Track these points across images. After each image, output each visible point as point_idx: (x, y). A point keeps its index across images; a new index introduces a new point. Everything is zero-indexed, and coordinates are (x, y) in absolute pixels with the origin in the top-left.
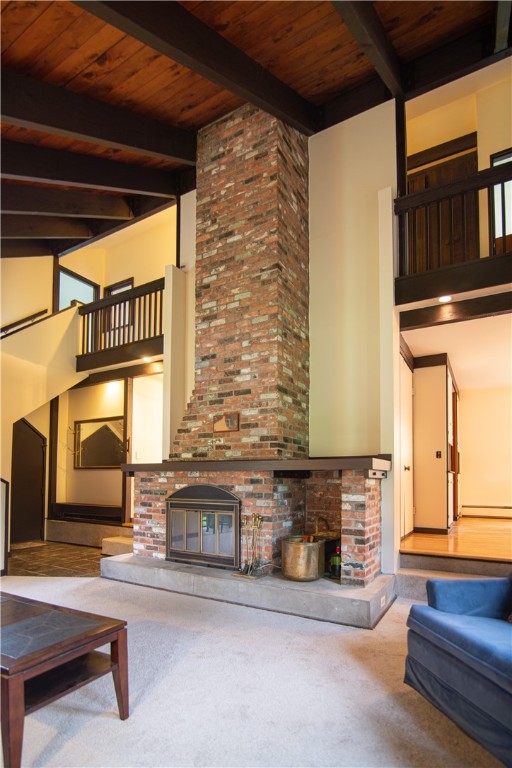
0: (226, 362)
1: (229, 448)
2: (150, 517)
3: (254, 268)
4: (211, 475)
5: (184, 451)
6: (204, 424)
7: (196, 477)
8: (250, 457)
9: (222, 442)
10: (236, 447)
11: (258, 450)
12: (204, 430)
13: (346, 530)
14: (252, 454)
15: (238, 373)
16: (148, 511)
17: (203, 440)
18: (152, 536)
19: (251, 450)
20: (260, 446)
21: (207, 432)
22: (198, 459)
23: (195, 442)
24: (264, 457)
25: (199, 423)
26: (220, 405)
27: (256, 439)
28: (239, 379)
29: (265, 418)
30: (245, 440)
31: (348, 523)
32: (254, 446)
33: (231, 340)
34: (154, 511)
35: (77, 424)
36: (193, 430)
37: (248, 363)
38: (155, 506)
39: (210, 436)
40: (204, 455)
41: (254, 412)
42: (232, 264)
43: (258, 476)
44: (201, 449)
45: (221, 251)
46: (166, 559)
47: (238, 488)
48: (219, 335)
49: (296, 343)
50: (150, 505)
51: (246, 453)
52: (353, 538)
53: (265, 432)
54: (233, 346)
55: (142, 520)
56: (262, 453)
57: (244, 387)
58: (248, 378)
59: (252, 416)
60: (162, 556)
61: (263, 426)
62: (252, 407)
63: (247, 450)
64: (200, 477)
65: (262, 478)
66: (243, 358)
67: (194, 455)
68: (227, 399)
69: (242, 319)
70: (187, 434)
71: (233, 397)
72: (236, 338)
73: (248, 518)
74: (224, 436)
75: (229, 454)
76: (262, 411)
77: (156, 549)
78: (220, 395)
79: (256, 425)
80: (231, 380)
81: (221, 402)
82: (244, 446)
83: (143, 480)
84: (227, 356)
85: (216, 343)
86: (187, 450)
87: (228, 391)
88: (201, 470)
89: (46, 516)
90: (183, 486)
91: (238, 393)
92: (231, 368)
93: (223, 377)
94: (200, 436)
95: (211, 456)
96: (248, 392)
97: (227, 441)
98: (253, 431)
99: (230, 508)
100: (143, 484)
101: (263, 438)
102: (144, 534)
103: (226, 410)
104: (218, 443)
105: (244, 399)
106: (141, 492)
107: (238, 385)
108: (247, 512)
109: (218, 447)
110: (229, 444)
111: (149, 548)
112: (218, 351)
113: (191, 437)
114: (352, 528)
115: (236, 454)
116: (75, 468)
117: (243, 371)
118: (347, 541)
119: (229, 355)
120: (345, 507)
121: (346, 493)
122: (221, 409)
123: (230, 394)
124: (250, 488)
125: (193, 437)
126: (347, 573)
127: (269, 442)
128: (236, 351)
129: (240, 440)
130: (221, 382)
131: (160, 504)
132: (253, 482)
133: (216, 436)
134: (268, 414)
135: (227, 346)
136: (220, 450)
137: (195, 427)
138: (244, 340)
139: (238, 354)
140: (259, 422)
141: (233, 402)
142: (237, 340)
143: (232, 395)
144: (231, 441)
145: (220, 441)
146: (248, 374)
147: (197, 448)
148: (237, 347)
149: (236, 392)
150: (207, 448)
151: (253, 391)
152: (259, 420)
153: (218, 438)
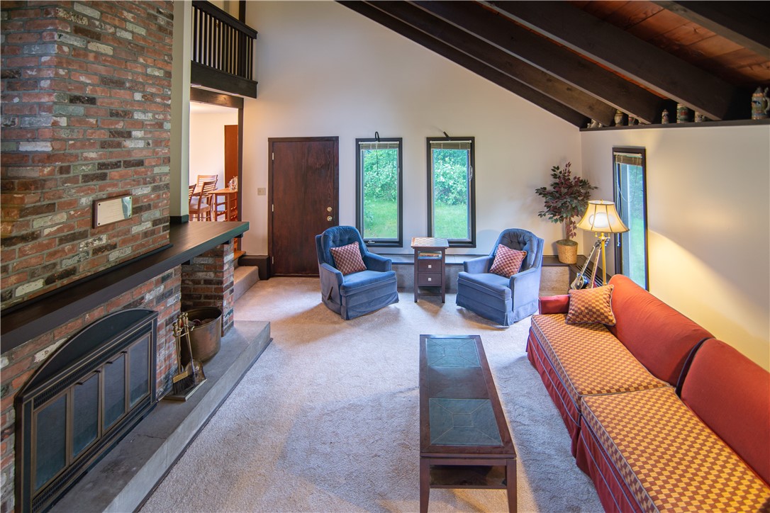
0: (112, 115)
1: (114, 247)
5: (21, 282)
6: (70, 217)
8: (143, 252)
9: (104, 241)
10: (124, 242)
11: (150, 239)
12: (73, 228)
14: (143, 245)
15: (129, 135)
17: (67, 246)
19: (144, 241)
20: (152, 233)
21: (77, 230)
22: (58, 284)
25: (61, 217)
26: (100, 183)
27: (148, 225)
28: (129, 144)
29: (158, 197)
30: (136, 229)
32: (146, 234)
33: (120, 84)
36: (47, 231)
37: (141, 125)
39: (83, 235)
40: (69, 273)
41: (146, 190)
44: (64, 265)
48: (102, 69)
51: (139, 247)
53: (157, 214)
54: (122, 94)
57: (136, 156)
58: (141, 144)
59: (144, 196)
61: (156, 207)
62: (145, 184)
63: (138, 242)
66: (136, 116)
67: (49, 281)
68: (113, 173)
70: (30, 244)
71: (122, 170)
72: (128, 85)
74: (106, 231)
75: (114, 256)
76: (155, 189)
78: (102, 166)
79: (149, 207)
80: (119, 145)
81: (103, 177)
82: (135, 238)
84: (112, 107)
85: (96, 80)
86: (33, 276)
87: (114, 160)
91: (128, 164)
92: (120, 126)
93: (106, 138)
94: (63, 240)
95: (82, 271)
96: (141, 163)
97: (111, 237)
98: (145, 215)
101: (155, 223)
103: (110, 190)
104: (97, 243)
105: (136, 173)
107: (129, 152)
109: (97, 251)
110: (115, 240)
112: (100, 93)
113: (42, 247)
115: (124, 253)
117: (134, 134)
119: (116, 106)
122: (101, 189)
123: (116, 165)
125: (48, 246)
127: (162, 225)
128: (126, 102)
129: (129, 231)
130: (104, 145)
133: (93, 235)
134: (161, 192)
135: (114, 91)
136: (100, 255)
137: (52, 226)
138: (137, 91)
139: (129, 108)
140: (152, 203)
141: (122, 177)
142: (130, 89)
143: (119, 167)
144: (118, 236)
145: (100, 239)
146: (140, 139)
147: (55, 265)
148: (128, 97)
149: (125, 162)
150: (76, 258)
151: (146, 163)
152: (152, 200)
153: (95, 237)
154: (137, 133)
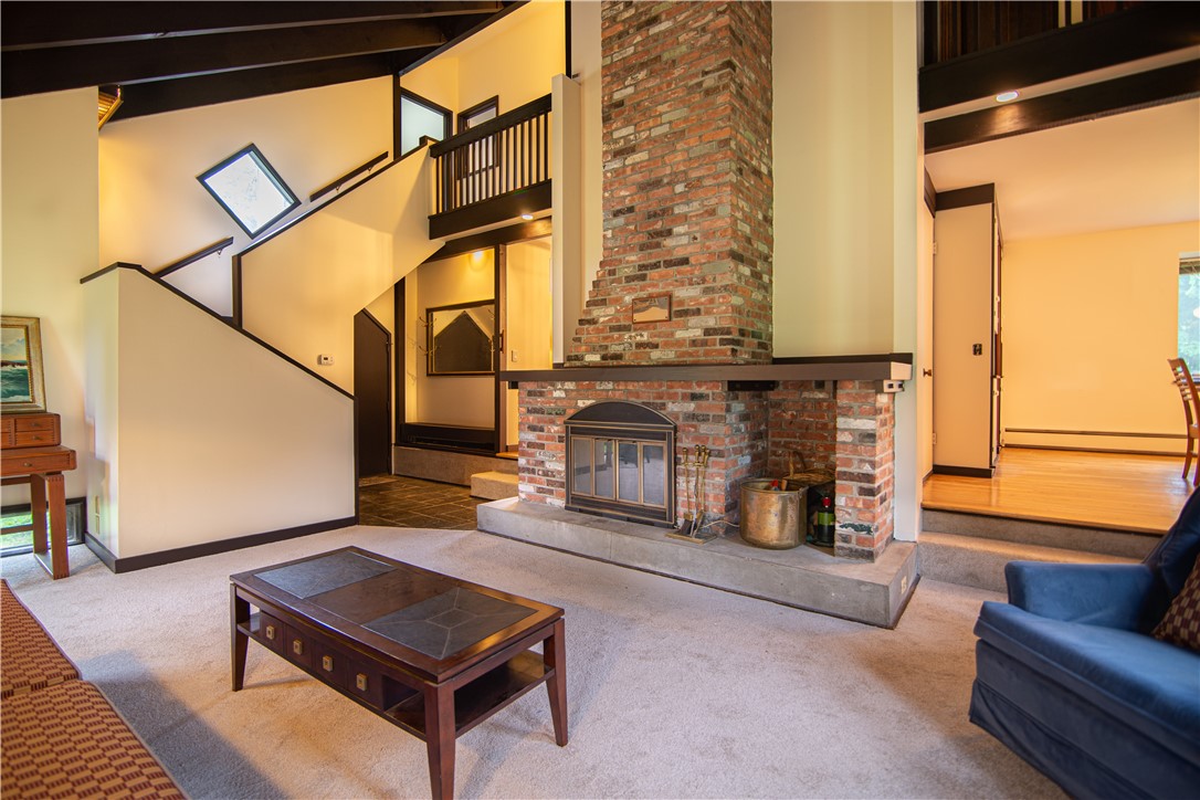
0: (649, 217)
1: (656, 346)
2: (542, 446)
3: (693, 70)
4: (630, 387)
5: (588, 352)
6: (617, 311)
7: (608, 390)
8: (689, 359)
9: (645, 338)
10: (666, 344)
11: (701, 350)
12: (618, 320)
13: (845, 473)
14: (691, 355)
15: (669, 233)
16: (539, 439)
17: (616, 335)
18: (546, 474)
19: (691, 350)
20: (704, 343)
21: (622, 323)
22: (610, 362)
23: (605, 338)
24: (710, 359)
25: (611, 310)
26: (641, 283)
27: (698, 333)
28: (669, 242)
29: (712, 301)
30: (680, 334)
31: (848, 462)
32: (694, 343)
33: (657, 183)
34: (547, 439)
35: (430, 311)
36: (602, 320)
37: (685, 218)
38: (549, 431)
39: (627, 328)
40: (618, 357)
41: (694, 292)
42: (657, 66)
43: (703, 390)
44: (615, 349)
45: (640, 49)
46: (566, 508)
47: (672, 407)
48: (638, 178)
49: (756, 182)
50: (542, 430)
51: (683, 354)
52: (855, 485)
53: (711, 322)
54: (661, 192)
55: (531, 450)
56: (707, 354)
57: (679, 254)
58: (685, 240)
59: (691, 299)
60: (560, 503)
61: (708, 312)
62: (691, 284)
63: (684, 349)
64: (614, 390)
65: (710, 392)
66: (677, 211)
67: (604, 358)
68: (652, 274)
69: (675, 151)
70: (592, 327)
71: (662, 270)
72: (665, 181)
73: (687, 451)
74: (646, 329)
75: (656, 355)
76: (706, 291)
77: (551, 492)
78: (642, 267)
79: (697, 312)
80: (658, 245)
81: (643, 277)
82: (680, 343)
83: (530, 394)
84: (651, 209)
85: (633, 190)
86: (593, 350)
87: (653, 261)
88: (616, 381)
89: (393, 442)
90: (589, 402)
91: (669, 264)
92: (658, 226)
93: (645, 240)
94: (613, 329)
95: (628, 359)
96: (685, 261)
97: (651, 336)
98: (693, 320)
99: (661, 437)
100: (531, 399)
101: (707, 332)
102: (533, 471)
103: (650, 290)
104: (638, 338)
105: (679, 273)
106: (529, 411)
107: (669, 251)
108: (685, 442)
109: (640, 345)
110: (656, 340)
111: (540, 490)
112: (637, 200)
113: (599, 331)
114: (854, 469)
115: (669, 355)
116: (428, 375)
117: (676, 230)
118: (845, 490)
119: (654, 207)
120: (841, 437)
121: (844, 415)
122: (642, 289)
123: (656, 266)
124: (691, 406)
125: (602, 331)
126: (846, 539)
127: (719, 337)
128: (665, 200)
129: (672, 334)
130: (642, 247)
131: (556, 428)
132: (694, 397)
133: (635, 330)
134: (717, 296)
135: (650, 194)
136: (642, 350)
137: (605, 316)
138: (677, 183)
139: (669, 204)
140: (702, 307)
141: (662, 277)
142: (668, 183)
143: (659, 267)
144: (659, 336)
145: (642, 336)
146: (684, 234)
147: (607, 347)
148: (667, 194)
149: (665, 262)
150: (622, 347)
151: (692, 260)
152: (702, 304)
153: (639, 332)
154: (678, 230)
